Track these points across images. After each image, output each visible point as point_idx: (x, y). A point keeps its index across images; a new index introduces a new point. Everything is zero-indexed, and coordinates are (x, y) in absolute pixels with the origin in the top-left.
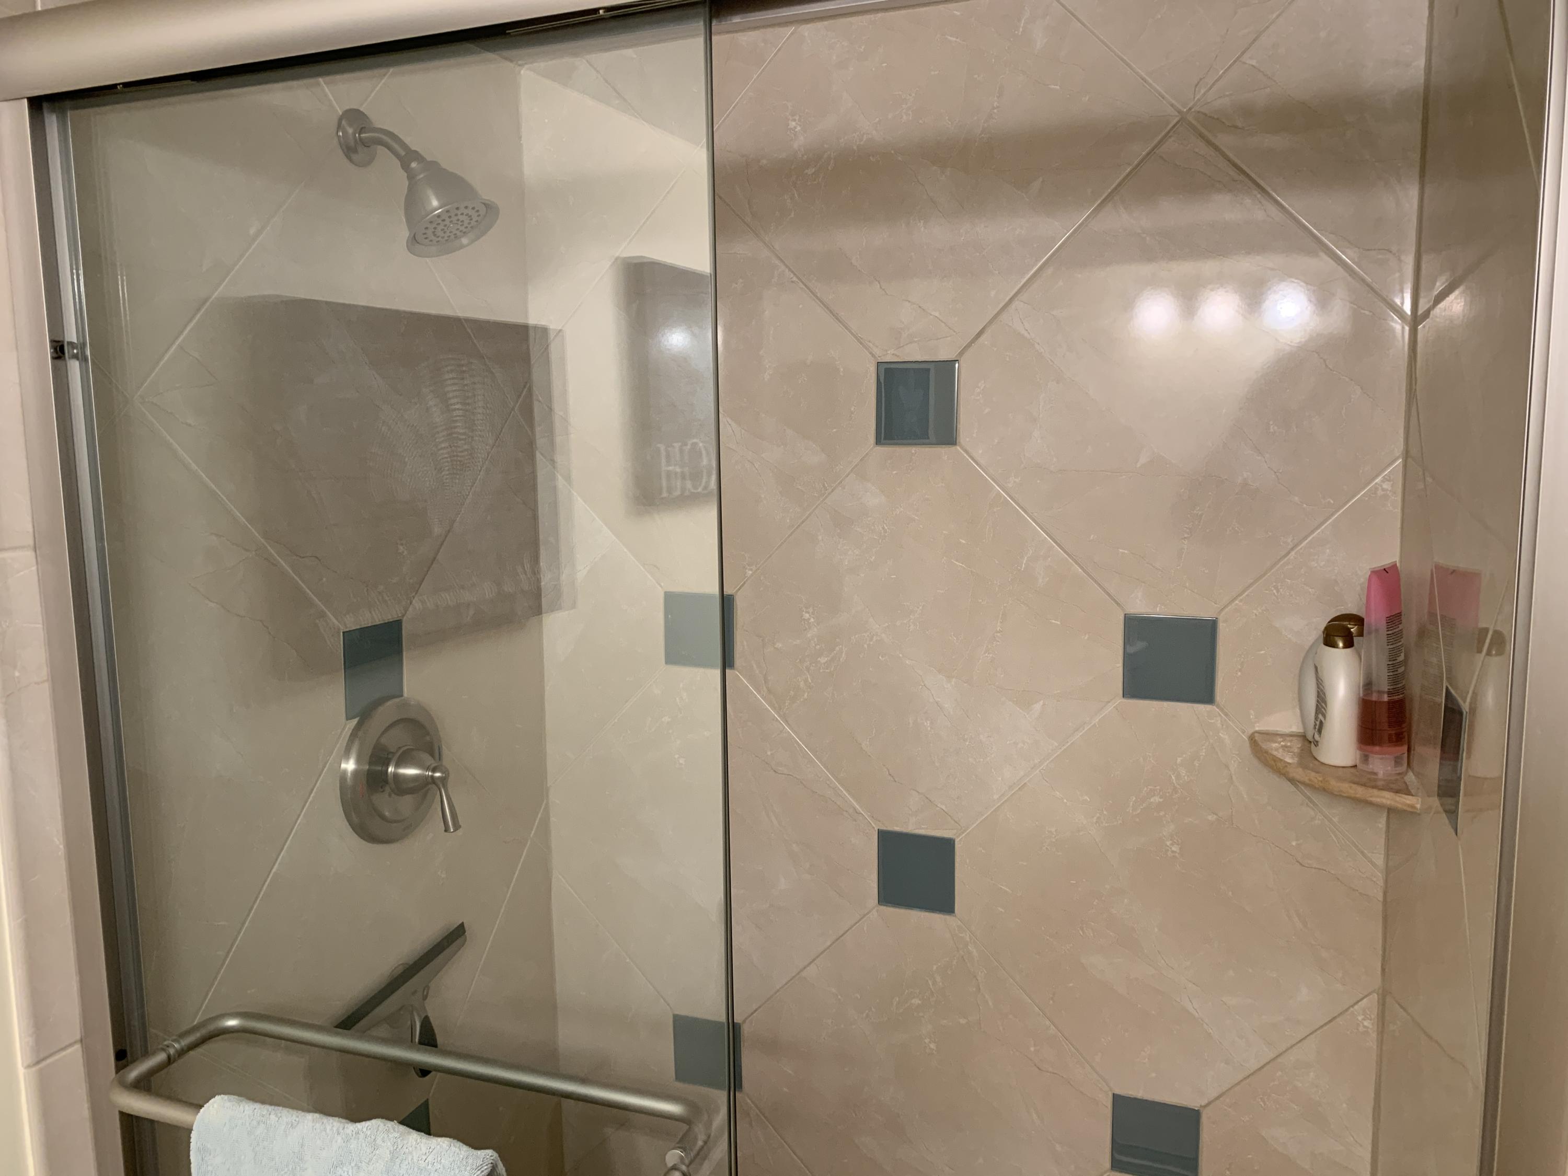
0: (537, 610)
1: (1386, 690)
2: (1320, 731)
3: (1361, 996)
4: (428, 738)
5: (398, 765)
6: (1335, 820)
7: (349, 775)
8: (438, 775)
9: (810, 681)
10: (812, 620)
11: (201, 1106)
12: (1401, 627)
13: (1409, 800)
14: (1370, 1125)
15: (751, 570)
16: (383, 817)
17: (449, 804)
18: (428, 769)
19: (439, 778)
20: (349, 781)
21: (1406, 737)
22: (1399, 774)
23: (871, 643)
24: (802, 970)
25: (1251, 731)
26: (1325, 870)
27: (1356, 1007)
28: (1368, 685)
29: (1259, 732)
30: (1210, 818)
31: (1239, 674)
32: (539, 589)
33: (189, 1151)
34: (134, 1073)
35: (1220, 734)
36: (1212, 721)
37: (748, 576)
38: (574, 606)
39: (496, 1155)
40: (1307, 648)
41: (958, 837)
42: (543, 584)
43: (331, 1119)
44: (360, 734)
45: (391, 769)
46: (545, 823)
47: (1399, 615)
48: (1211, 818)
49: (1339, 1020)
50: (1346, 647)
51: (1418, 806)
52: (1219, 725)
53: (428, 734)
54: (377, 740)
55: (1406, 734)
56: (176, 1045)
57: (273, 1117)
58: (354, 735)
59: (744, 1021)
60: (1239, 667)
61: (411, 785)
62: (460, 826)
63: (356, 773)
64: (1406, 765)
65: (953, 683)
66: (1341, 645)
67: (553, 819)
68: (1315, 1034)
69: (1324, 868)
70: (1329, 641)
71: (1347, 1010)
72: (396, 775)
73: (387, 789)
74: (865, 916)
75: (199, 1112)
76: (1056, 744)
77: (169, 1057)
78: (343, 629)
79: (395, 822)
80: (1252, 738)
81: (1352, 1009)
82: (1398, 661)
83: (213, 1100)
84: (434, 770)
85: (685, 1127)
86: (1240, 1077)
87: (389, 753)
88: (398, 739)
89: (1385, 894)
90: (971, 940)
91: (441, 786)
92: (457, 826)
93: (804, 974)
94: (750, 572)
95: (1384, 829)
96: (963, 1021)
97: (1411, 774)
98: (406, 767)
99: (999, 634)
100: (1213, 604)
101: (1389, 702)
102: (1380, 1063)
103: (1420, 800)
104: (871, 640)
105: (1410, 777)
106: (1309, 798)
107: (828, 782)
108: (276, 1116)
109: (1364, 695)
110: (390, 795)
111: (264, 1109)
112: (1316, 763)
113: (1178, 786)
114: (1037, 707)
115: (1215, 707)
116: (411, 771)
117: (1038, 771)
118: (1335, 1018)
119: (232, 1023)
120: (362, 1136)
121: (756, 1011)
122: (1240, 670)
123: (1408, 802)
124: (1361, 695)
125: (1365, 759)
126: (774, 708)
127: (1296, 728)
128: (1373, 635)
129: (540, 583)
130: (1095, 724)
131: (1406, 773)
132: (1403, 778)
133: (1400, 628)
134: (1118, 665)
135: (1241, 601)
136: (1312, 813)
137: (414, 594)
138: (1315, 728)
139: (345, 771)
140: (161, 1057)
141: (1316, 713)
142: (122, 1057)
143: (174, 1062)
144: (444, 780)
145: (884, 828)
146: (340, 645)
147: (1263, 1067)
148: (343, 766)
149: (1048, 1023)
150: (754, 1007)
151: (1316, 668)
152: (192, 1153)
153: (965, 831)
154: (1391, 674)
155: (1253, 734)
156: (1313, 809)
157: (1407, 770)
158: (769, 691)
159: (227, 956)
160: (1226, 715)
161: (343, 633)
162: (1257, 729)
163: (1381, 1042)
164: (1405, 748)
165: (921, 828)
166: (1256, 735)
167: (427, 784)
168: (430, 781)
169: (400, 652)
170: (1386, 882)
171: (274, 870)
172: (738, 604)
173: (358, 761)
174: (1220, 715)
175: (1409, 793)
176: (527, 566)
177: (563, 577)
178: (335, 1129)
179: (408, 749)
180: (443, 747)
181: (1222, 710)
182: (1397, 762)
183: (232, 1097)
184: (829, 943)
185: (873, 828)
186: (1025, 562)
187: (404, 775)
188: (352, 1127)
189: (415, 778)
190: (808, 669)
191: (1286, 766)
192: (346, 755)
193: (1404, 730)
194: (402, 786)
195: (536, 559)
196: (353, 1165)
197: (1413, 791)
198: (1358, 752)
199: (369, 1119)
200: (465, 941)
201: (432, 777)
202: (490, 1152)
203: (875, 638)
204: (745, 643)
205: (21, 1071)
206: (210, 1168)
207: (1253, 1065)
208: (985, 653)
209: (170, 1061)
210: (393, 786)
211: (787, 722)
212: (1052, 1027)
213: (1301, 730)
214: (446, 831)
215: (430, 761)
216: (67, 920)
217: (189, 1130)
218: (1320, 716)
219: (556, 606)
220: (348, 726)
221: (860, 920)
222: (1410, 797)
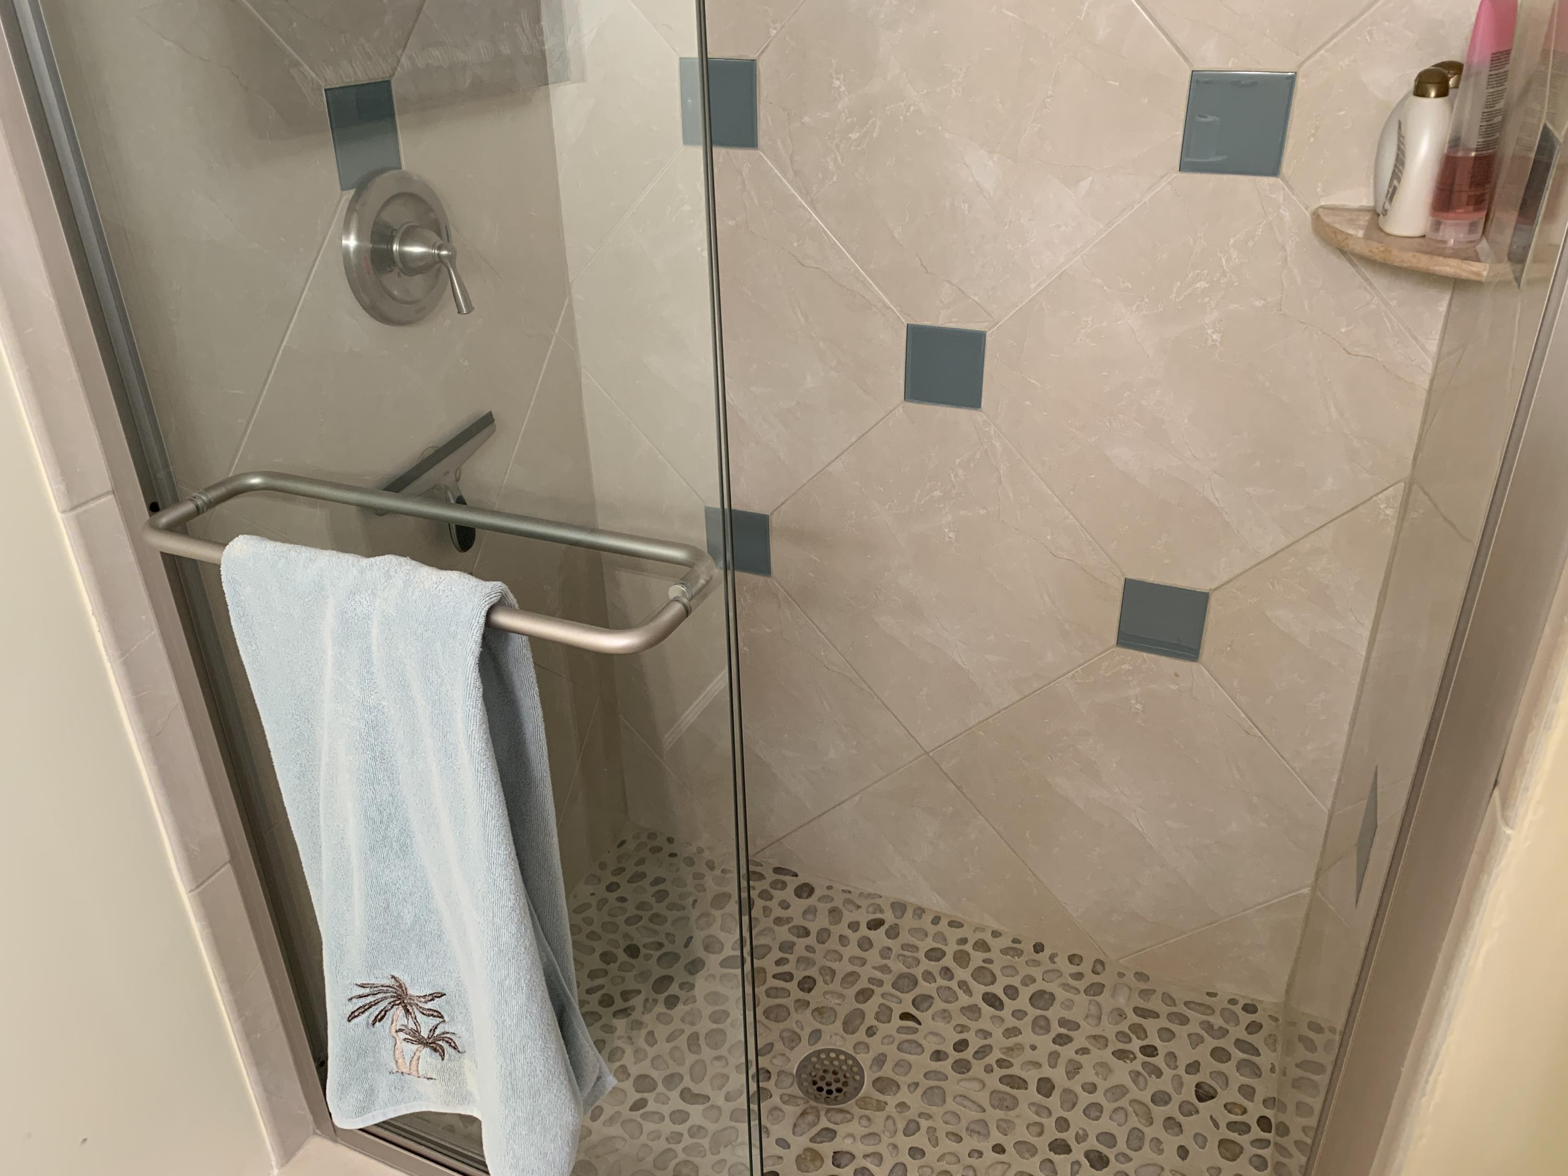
0: (545, 81)
1: (1475, 146)
2: (1391, 199)
3: (1388, 485)
4: (432, 215)
5: (402, 243)
6: (1394, 303)
7: (352, 249)
8: (444, 253)
9: (840, 162)
10: (843, 88)
11: (225, 545)
12: (1507, 68)
13: (1475, 267)
14: (1374, 604)
15: (775, 28)
16: (394, 298)
17: (459, 286)
18: (433, 247)
19: (446, 256)
20: (354, 261)
21: (1487, 202)
22: (1471, 242)
23: (908, 114)
24: (827, 466)
25: (1315, 206)
26: (1372, 358)
27: (1380, 496)
28: (1455, 142)
29: (1322, 207)
30: (1257, 303)
31: (1312, 139)
32: (543, 53)
33: (221, 583)
34: (165, 518)
35: (1281, 211)
36: (1274, 196)
37: (773, 35)
38: (582, 79)
39: (504, 586)
40: (1394, 105)
41: (990, 329)
42: (546, 47)
43: (347, 556)
44: (358, 207)
45: (395, 247)
46: (570, 318)
47: (1508, 53)
48: (1259, 303)
49: (1361, 510)
50: (1438, 96)
51: (1485, 273)
52: (1281, 200)
53: (430, 210)
54: (377, 216)
55: (1487, 197)
56: (204, 498)
57: (292, 552)
58: (351, 209)
59: (772, 513)
60: (1313, 131)
61: (421, 264)
62: (473, 308)
63: (358, 250)
64: (1480, 233)
65: (995, 159)
66: (1433, 94)
67: (578, 317)
68: (1333, 522)
69: (1371, 356)
70: (1420, 91)
71: (1371, 498)
72: (402, 254)
73: (396, 270)
74: (891, 411)
75: (224, 548)
76: (1102, 226)
77: (197, 507)
78: (323, 86)
79: (406, 303)
80: (1316, 216)
81: (1375, 498)
82: (1495, 108)
83: (236, 538)
84: (440, 248)
85: (688, 569)
86: (1254, 562)
87: (394, 230)
88: (399, 215)
89: (1432, 381)
90: (995, 433)
91: (449, 265)
92: (470, 309)
93: (830, 469)
94: (775, 32)
95: (1444, 314)
96: (982, 512)
97: (1484, 242)
98: (411, 245)
99: (1049, 100)
100: (1294, 55)
101: (1476, 158)
102: (1394, 549)
103: (1488, 265)
104: (908, 111)
105: (1484, 245)
106: (1367, 280)
107: (857, 275)
108: (296, 551)
109: (1448, 152)
110: (399, 276)
111: (285, 547)
112: (1382, 234)
113: (1227, 270)
114: (1085, 185)
115: (1279, 180)
116: (416, 250)
117: (1079, 257)
118: (1357, 507)
119: (255, 481)
120: (376, 567)
121: (783, 503)
122: (1314, 135)
123: (1474, 269)
124: (1445, 151)
125: (1437, 226)
126: (801, 194)
127: (1367, 201)
128: (1472, 80)
129: (544, 45)
130: (1145, 203)
131: (1479, 241)
132: (1474, 247)
133: (1505, 69)
134: (1178, 133)
135: (1327, 51)
136: (1368, 297)
137: (400, 52)
138: (1386, 197)
139: (347, 249)
140: (188, 507)
141: (1392, 177)
142: (154, 508)
143: (203, 512)
144: (451, 258)
145: (913, 323)
146: (323, 102)
147: (1277, 553)
148: (344, 242)
149: (1067, 513)
150: (782, 500)
151: (1400, 123)
152: (223, 584)
153: (997, 323)
154: (1485, 123)
155: (1317, 209)
156: (1370, 293)
157: (1481, 237)
158: (796, 173)
159: (249, 422)
160: (1291, 188)
161: (326, 90)
162: (1322, 203)
163: (1399, 529)
164: (1484, 213)
165: (951, 322)
166: (1320, 210)
167: (435, 263)
168: (438, 260)
169: (392, 115)
170: (1436, 368)
171: (284, 343)
172: (761, 70)
173: (359, 237)
174: (1284, 189)
175: (1479, 260)
176: (526, 25)
177: (569, 43)
178: (350, 562)
179: (411, 226)
180: (451, 227)
181: (1286, 182)
182: (1473, 226)
183: (254, 537)
184: (854, 439)
185: (902, 323)
186: (1085, 9)
187: (411, 255)
188: (365, 561)
189: (422, 257)
190: (838, 147)
191: (1347, 238)
192: (346, 230)
193: (1486, 191)
194: (409, 266)
195: (537, 19)
196: (369, 592)
197: (1482, 258)
198: (1431, 218)
199: (383, 554)
200: (494, 431)
201: (439, 254)
202: (499, 583)
203: (912, 108)
204: (769, 118)
205: (59, 516)
206: (243, 598)
207: (1268, 551)
208: (1032, 123)
209: (198, 511)
210: (400, 265)
211: (815, 209)
212: (1071, 516)
213: (1371, 204)
214: (459, 312)
215: (434, 237)
216: (73, 375)
217: (217, 567)
218: (1395, 182)
219: (563, 78)
220: (344, 198)
221: (885, 417)
222: (1477, 264)
